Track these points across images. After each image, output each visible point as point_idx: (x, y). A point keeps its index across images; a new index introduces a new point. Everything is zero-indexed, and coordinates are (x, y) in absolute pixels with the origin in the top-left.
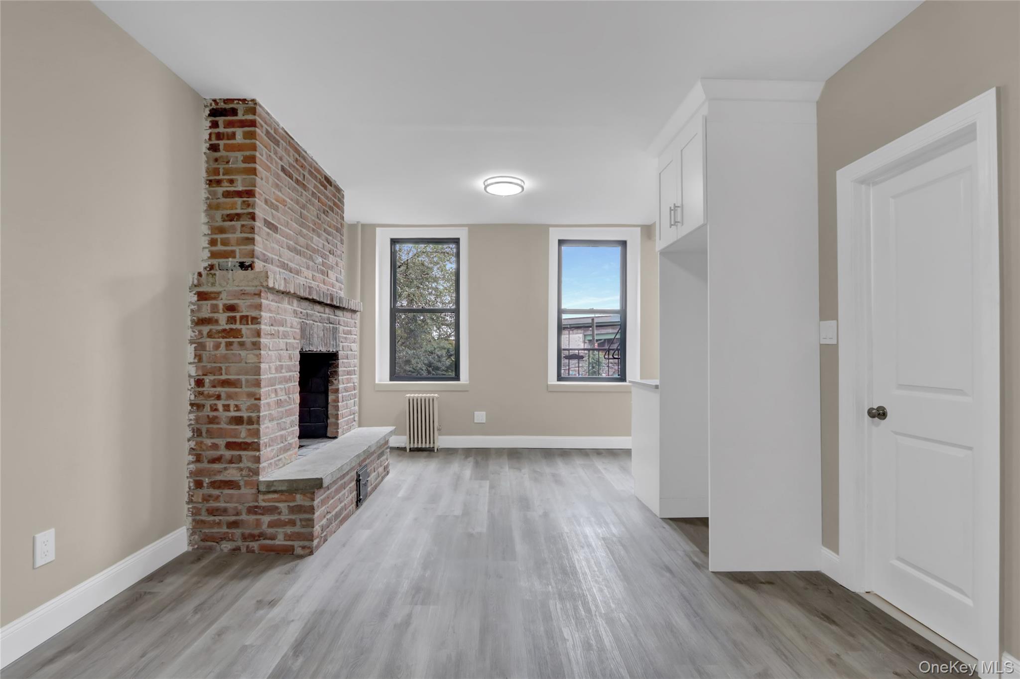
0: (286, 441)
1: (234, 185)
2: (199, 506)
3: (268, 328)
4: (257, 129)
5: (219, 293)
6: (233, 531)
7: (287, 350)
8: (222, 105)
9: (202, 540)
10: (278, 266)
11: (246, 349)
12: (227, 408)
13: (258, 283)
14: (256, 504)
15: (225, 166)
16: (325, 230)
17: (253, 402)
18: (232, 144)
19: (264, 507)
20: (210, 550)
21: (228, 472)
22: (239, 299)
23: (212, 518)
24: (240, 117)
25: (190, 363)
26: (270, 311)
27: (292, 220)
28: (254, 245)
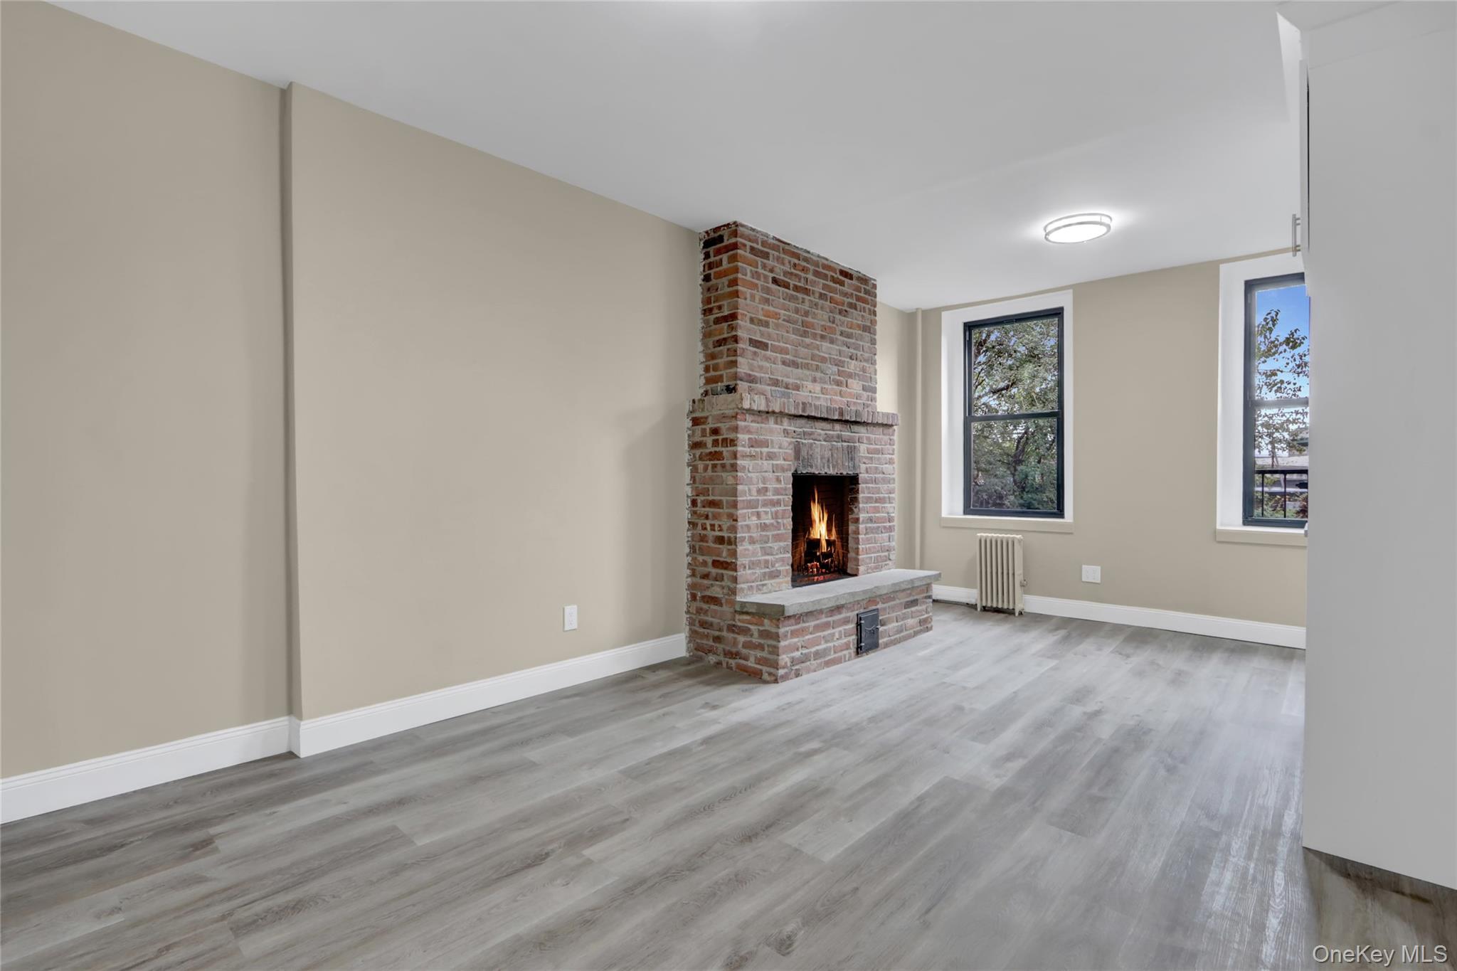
0: (773, 567)
1: (722, 310)
2: (694, 617)
3: (747, 450)
4: (739, 251)
5: (706, 418)
6: (717, 645)
7: (773, 472)
8: (712, 235)
9: (696, 649)
10: (769, 385)
11: (726, 471)
12: (712, 526)
13: (735, 406)
14: (734, 623)
15: (715, 294)
16: (842, 334)
17: (732, 522)
18: (720, 271)
19: (740, 627)
20: (700, 659)
21: (713, 588)
22: (721, 422)
23: (702, 630)
24: (726, 243)
25: (688, 485)
26: (749, 432)
27: (788, 332)
28: (737, 367)
